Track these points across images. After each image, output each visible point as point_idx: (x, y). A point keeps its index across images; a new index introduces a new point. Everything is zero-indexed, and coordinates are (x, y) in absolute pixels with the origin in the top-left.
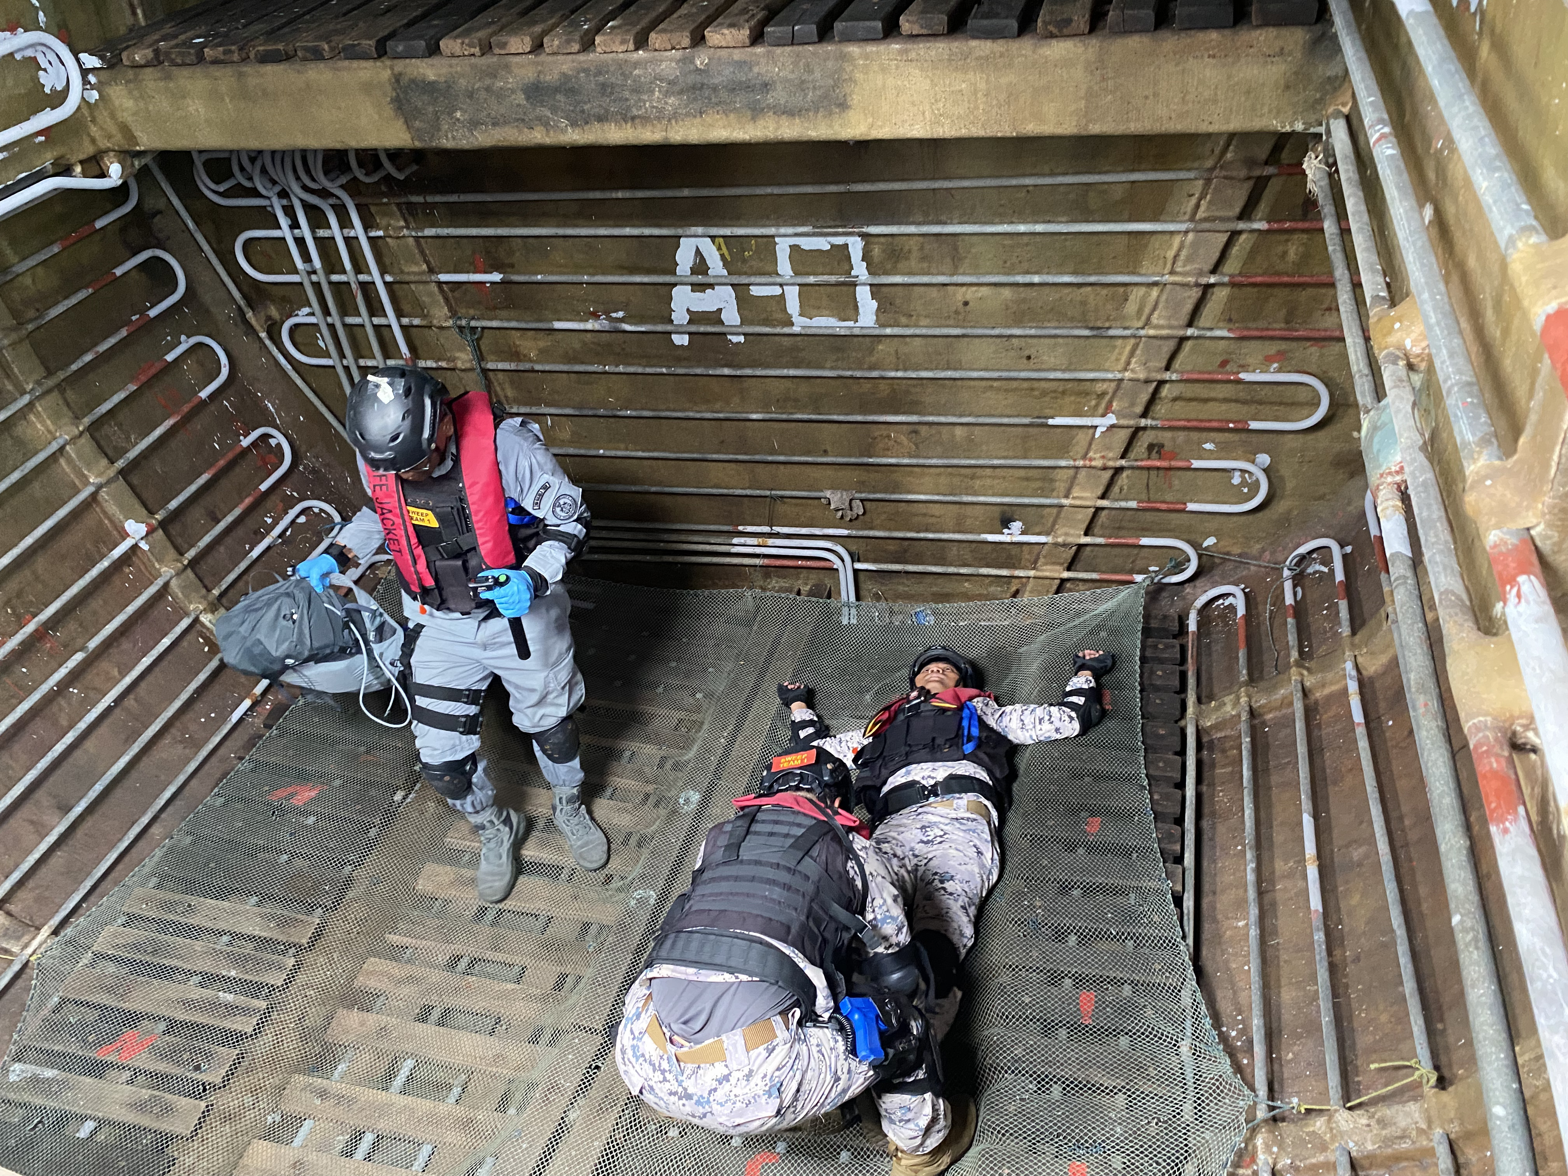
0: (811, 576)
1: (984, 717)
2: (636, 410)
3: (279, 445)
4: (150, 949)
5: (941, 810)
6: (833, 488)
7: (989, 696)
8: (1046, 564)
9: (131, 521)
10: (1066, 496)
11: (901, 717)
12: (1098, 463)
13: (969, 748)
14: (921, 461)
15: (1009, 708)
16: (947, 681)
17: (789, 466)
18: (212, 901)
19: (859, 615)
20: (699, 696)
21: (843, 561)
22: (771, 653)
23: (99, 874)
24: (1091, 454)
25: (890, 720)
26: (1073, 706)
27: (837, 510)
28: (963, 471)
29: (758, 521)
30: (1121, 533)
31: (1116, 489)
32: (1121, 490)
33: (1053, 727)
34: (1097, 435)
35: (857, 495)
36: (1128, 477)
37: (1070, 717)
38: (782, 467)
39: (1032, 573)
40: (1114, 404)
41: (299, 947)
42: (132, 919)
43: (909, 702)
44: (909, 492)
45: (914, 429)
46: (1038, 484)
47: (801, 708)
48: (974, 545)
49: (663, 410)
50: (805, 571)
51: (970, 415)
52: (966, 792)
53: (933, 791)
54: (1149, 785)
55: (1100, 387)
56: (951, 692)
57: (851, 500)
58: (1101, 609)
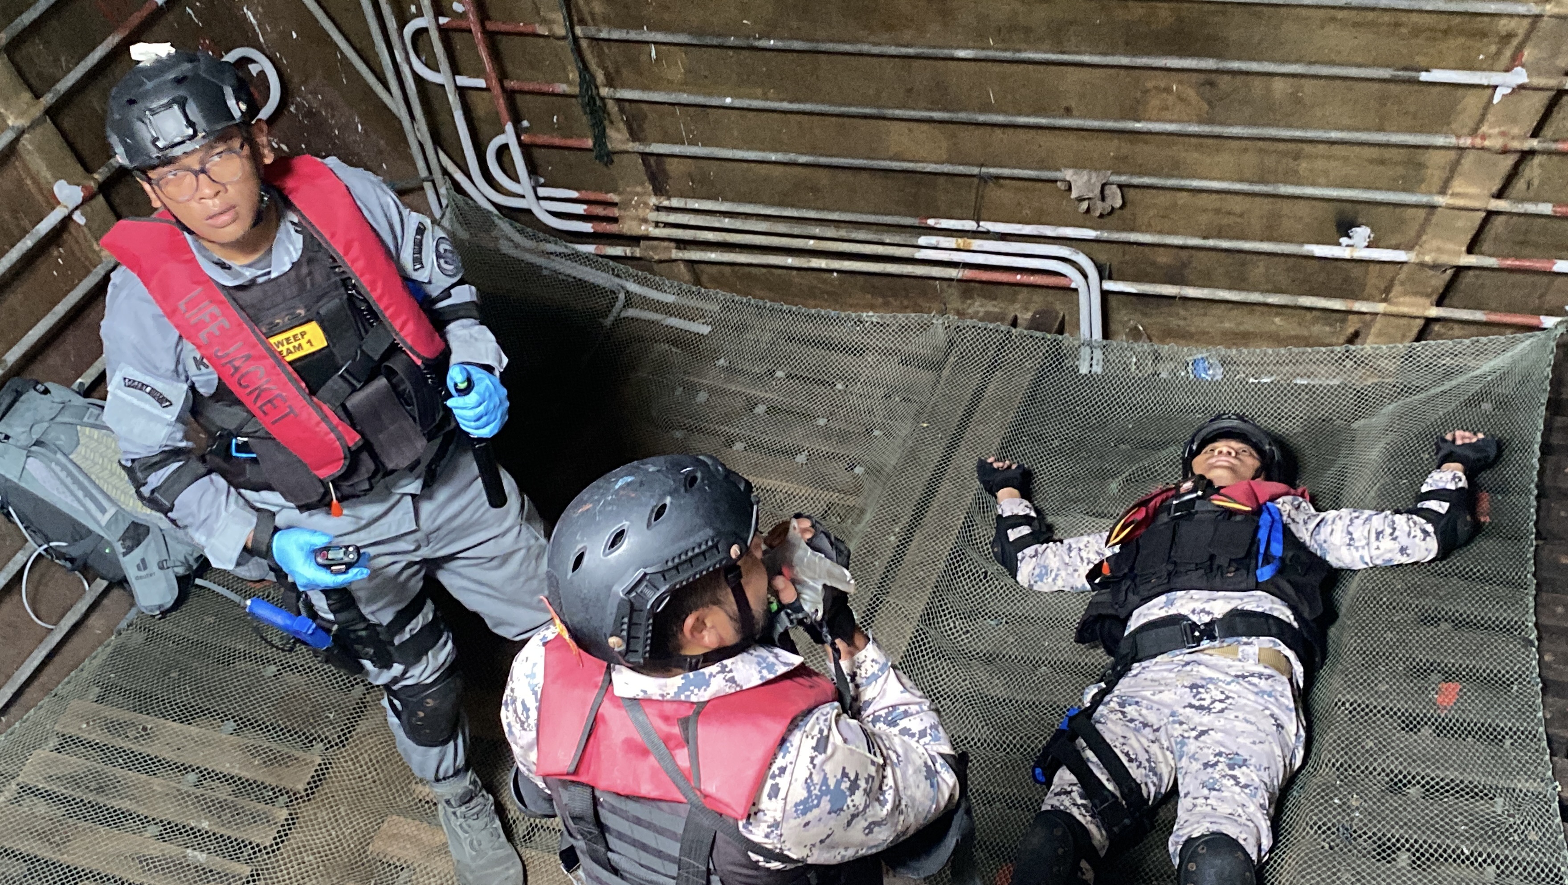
0: (1035, 298)
1: (1293, 527)
2: (781, 38)
3: (262, 73)
4: (93, 786)
5: (1218, 659)
6: (1077, 165)
7: (1302, 495)
8: (1405, 294)
9: (62, 183)
10: (1443, 192)
11: (1164, 518)
12: (1495, 143)
13: (1265, 573)
14: (1217, 130)
15: (1331, 514)
16: (1242, 470)
17: (1010, 131)
18: (176, 725)
19: (1106, 361)
20: (858, 470)
21: (1085, 276)
22: (969, 413)
23: (24, 678)
24: (1484, 129)
25: (1149, 520)
26: (1430, 516)
27: (1081, 200)
28: (1282, 146)
29: (958, 211)
30: (1527, 251)
31: (1520, 185)
32: (1529, 184)
33: (1396, 546)
34: (1497, 99)
35: (1115, 178)
36: (1541, 165)
37: (1426, 533)
38: (998, 131)
39: (1381, 307)
40: (1526, 53)
41: (293, 797)
42: (67, 743)
43: (1178, 496)
44: (1193, 177)
45: (1209, 78)
46: (1400, 170)
47: (1012, 496)
48: (1291, 261)
49: (824, 42)
50: (1025, 290)
51: (1297, 61)
52: (1258, 636)
53: (1208, 631)
54: (1539, 639)
55: (1504, 25)
56: (1244, 485)
57: (1103, 186)
58: (1486, 367)
